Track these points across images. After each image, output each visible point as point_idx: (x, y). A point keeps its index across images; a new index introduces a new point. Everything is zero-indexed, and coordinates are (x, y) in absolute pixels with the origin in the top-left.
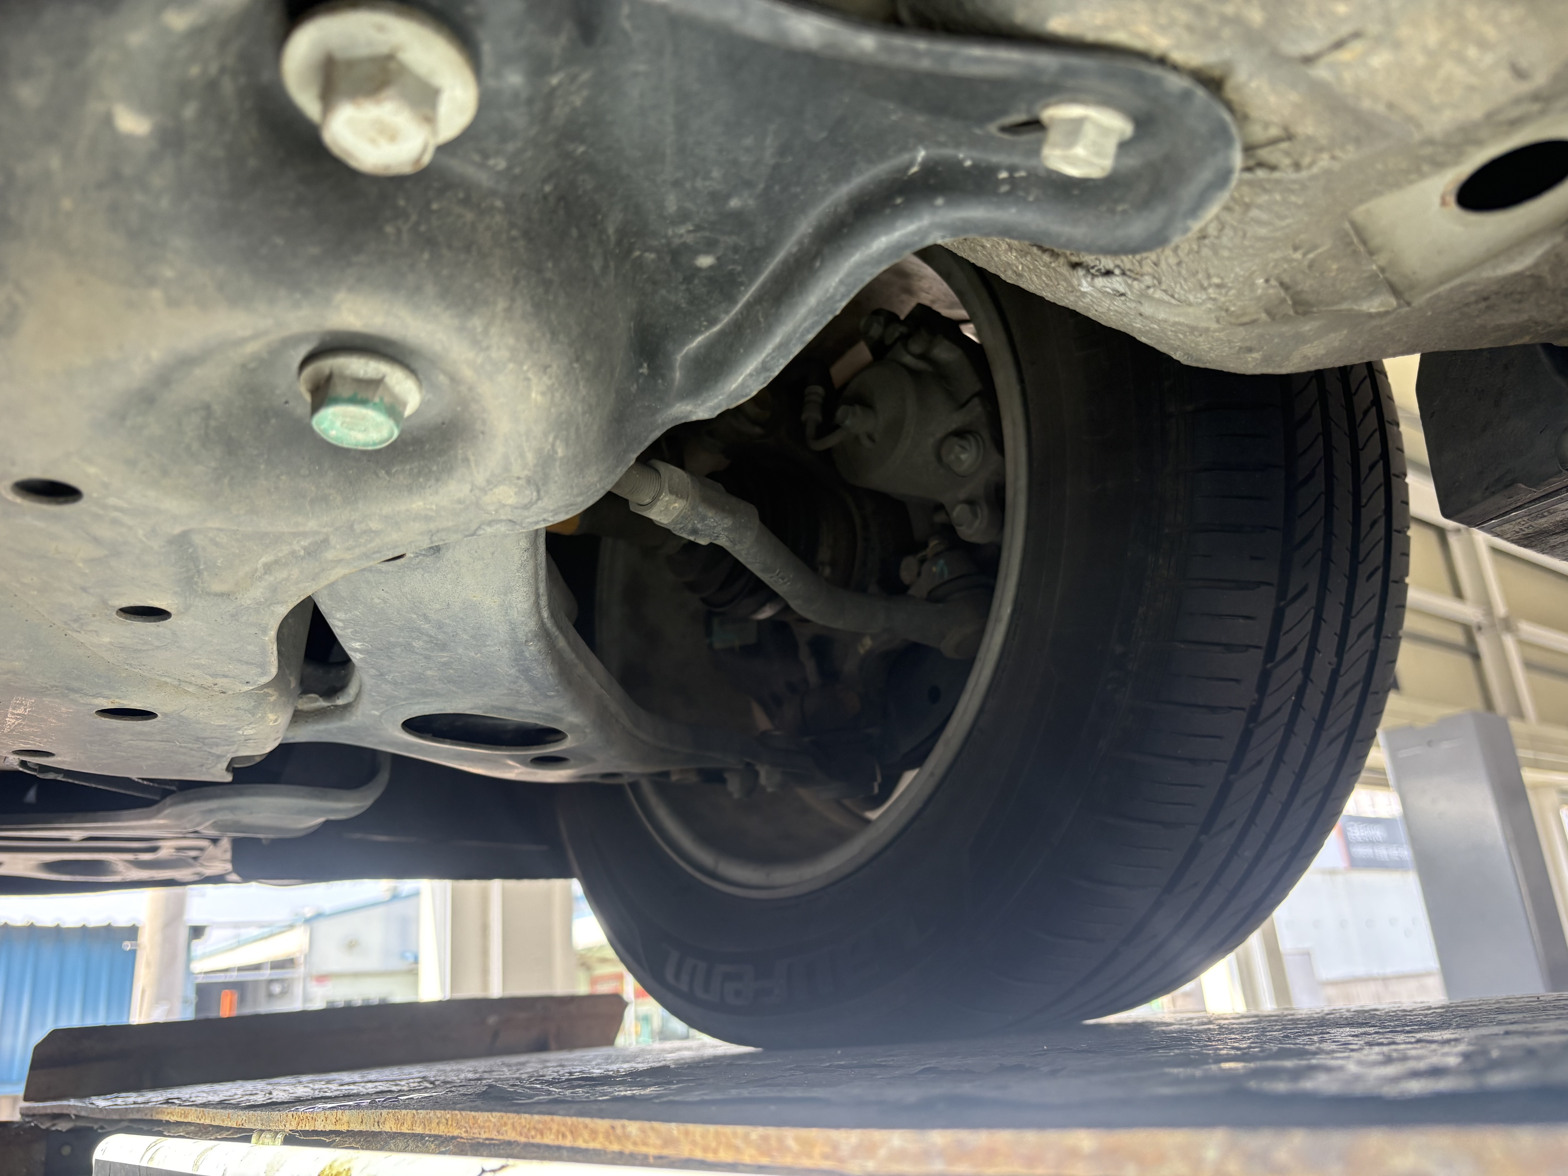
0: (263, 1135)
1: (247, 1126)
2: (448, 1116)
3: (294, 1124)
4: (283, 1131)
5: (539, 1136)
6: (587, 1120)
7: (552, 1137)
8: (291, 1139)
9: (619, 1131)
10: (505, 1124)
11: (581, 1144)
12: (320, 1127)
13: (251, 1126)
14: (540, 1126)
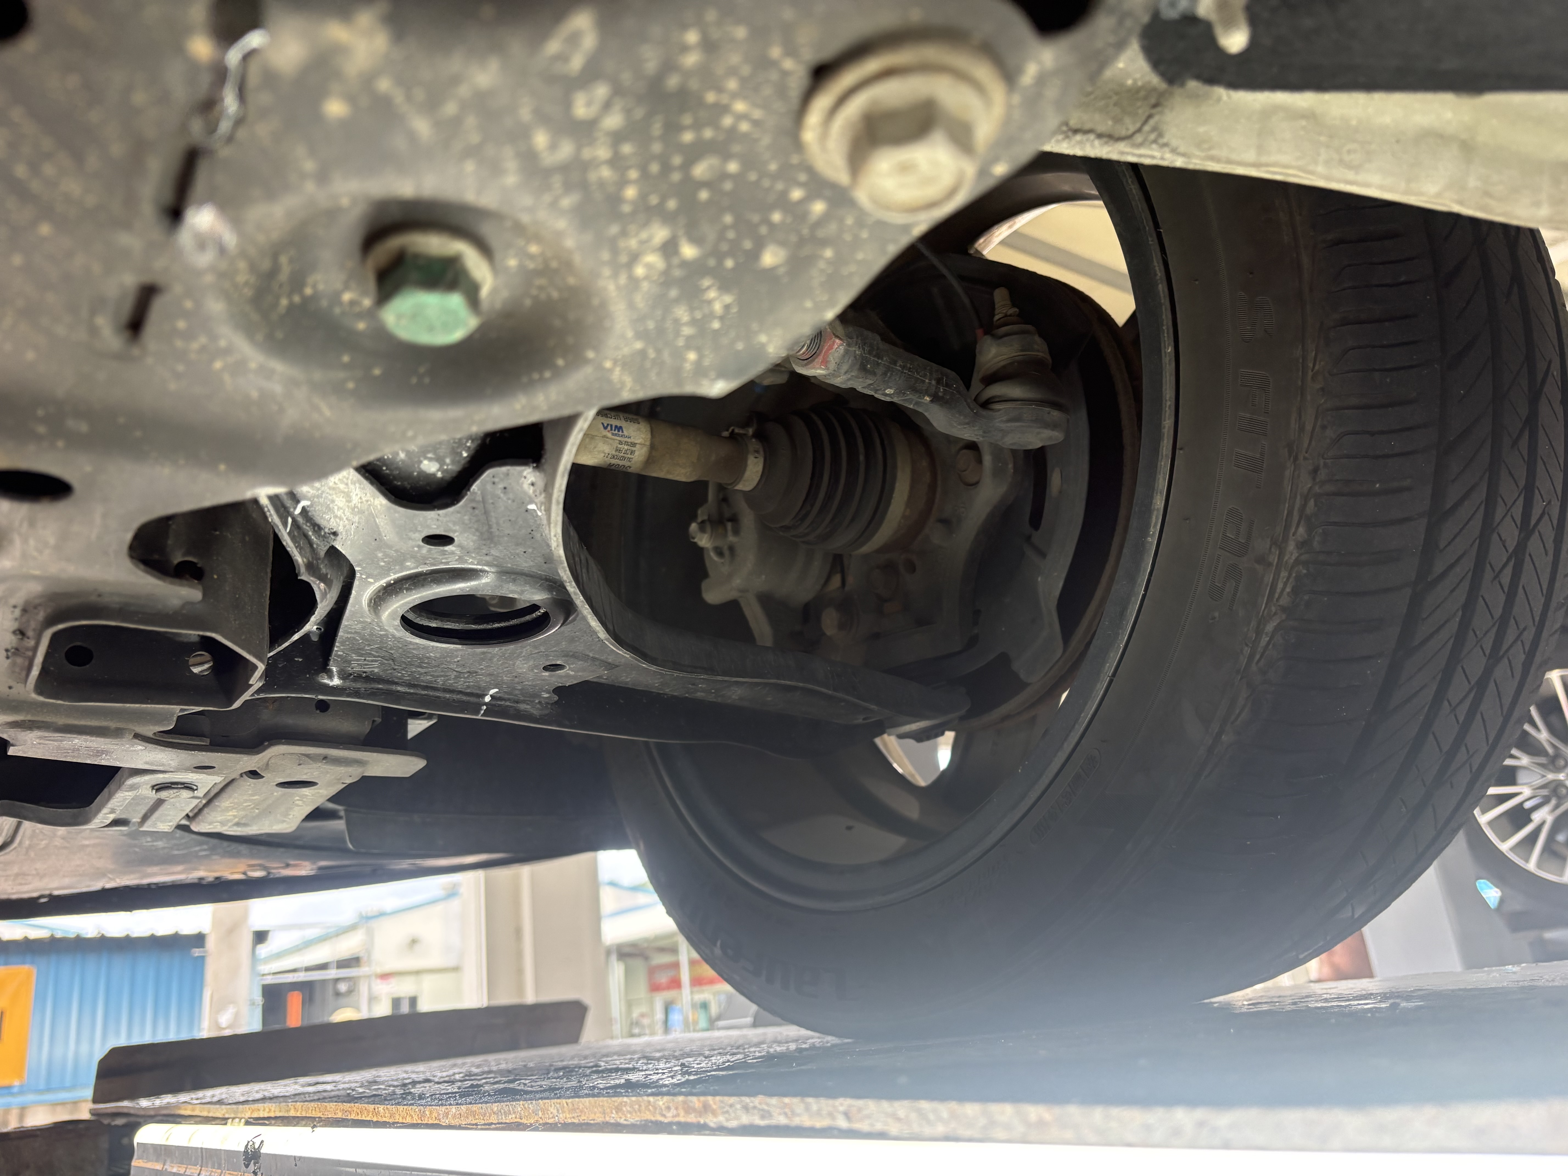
0: (234, 1121)
1: (227, 1116)
2: (316, 1106)
3: (249, 1113)
4: (244, 1118)
5: (349, 1115)
6: (366, 1105)
7: (354, 1115)
8: (247, 1123)
9: (376, 1110)
10: (338, 1109)
11: (364, 1118)
12: (262, 1116)
13: (229, 1116)
14: (350, 1109)
